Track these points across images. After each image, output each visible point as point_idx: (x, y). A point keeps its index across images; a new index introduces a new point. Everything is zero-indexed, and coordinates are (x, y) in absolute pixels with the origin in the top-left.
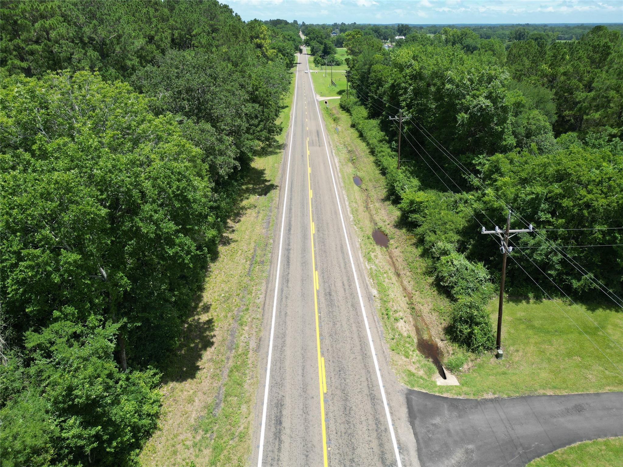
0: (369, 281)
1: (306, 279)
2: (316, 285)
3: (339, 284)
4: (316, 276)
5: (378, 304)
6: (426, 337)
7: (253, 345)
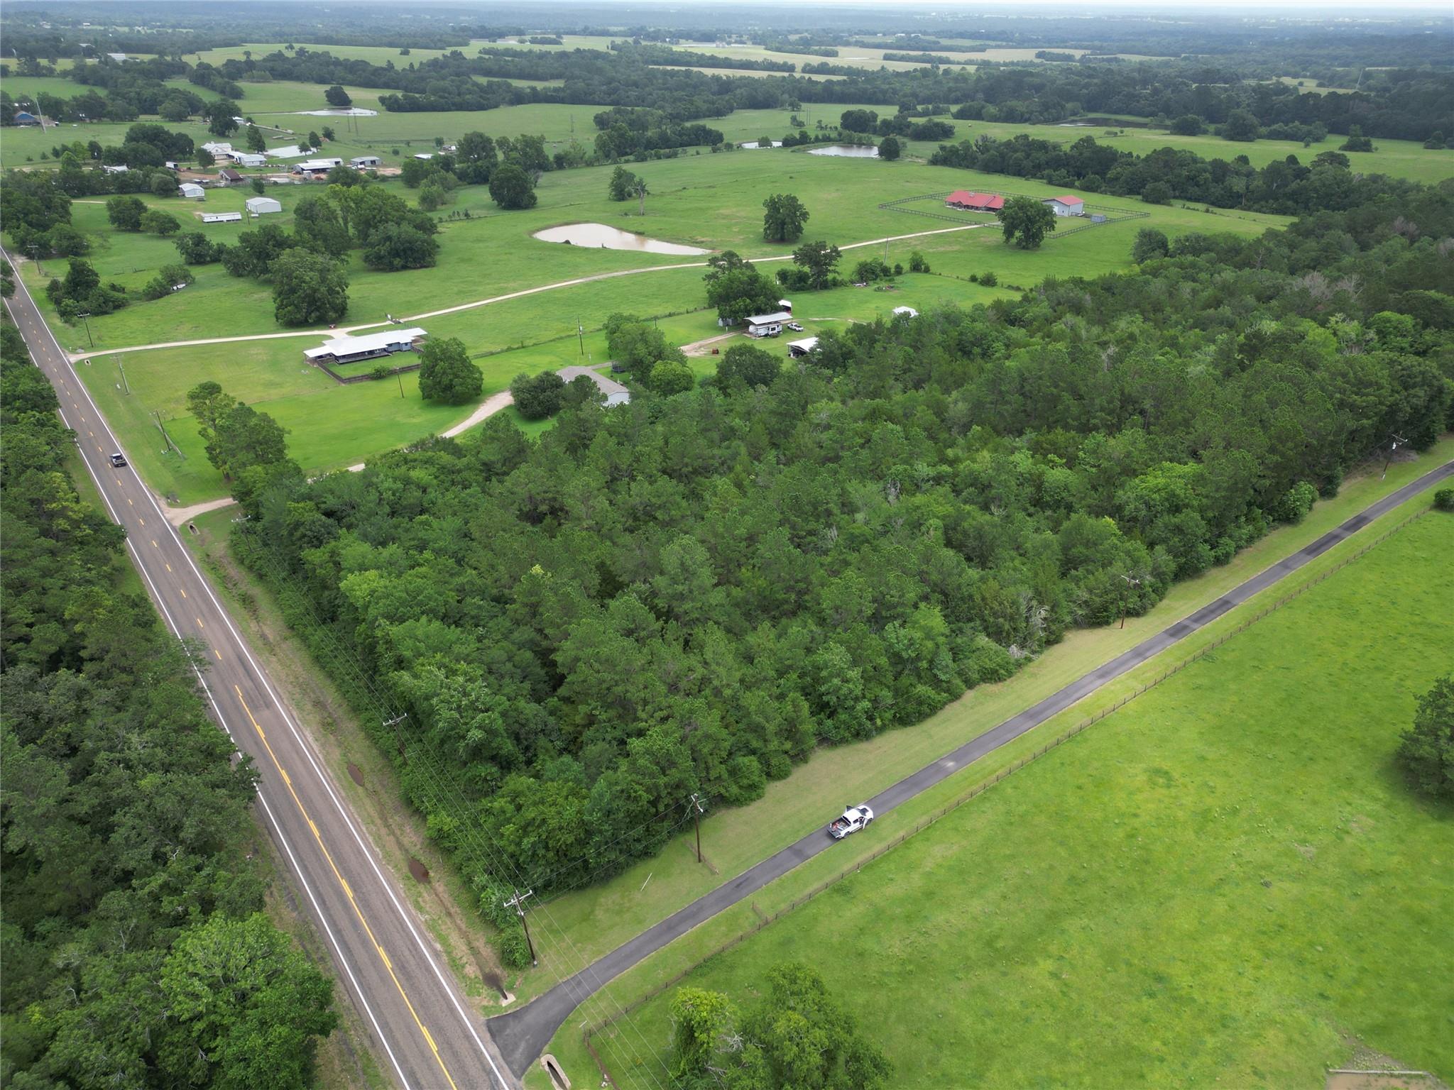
0: (430, 936)
1: (376, 959)
2: (388, 964)
3: (407, 953)
4: (381, 951)
5: (445, 958)
6: (487, 970)
7: (367, 1043)
